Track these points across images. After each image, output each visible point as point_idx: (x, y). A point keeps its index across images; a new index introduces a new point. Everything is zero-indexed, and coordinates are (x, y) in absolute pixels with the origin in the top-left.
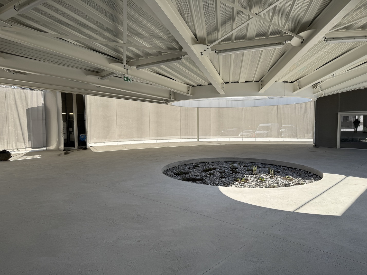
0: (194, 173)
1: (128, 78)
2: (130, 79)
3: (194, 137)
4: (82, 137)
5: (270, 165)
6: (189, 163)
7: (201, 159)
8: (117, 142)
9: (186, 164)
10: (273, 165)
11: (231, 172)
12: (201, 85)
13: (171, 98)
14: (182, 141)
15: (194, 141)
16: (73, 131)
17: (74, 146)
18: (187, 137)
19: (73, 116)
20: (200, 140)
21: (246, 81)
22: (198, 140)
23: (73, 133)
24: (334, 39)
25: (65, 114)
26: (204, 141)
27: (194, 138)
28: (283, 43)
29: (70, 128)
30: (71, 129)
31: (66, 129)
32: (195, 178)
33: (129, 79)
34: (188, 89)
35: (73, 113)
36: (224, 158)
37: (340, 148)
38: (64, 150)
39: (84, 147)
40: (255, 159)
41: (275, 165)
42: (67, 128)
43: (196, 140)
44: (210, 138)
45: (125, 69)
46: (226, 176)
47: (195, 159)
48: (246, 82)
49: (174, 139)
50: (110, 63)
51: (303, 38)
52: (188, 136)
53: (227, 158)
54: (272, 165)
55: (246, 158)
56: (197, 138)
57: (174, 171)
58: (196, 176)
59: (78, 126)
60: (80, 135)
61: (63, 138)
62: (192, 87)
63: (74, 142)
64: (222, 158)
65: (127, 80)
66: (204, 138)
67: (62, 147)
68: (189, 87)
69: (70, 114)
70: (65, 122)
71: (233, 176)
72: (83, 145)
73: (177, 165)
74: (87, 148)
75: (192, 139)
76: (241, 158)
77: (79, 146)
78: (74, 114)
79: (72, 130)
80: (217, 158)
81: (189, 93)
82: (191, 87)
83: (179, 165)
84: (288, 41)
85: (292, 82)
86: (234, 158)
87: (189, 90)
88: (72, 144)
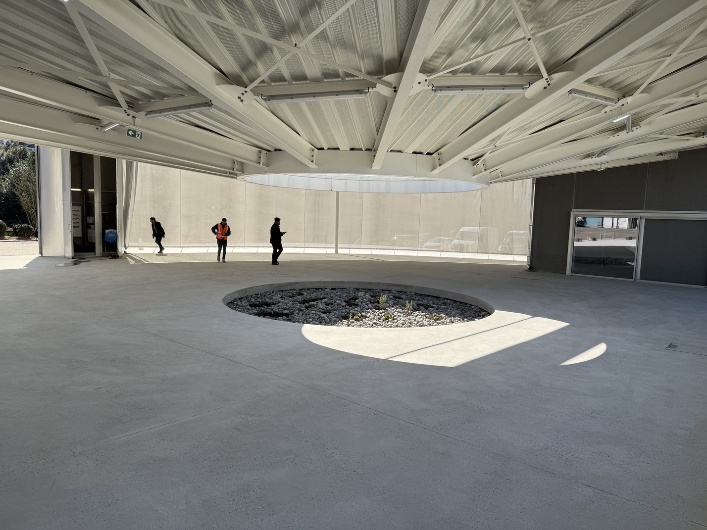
0: (284, 304)
1: (134, 132)
2: (140, 133)
3: (329, 245)
4: (111, 235)
5: (429, 296)
6: (288, 288)
7: (311, 282)
8: (181, 247)
9: (282, 291)
10: (434, 297)
11: (344, 304)
12: (280, 150)
13: (235, 170)
14: (305, 252)
15: (328, 252)
16: (93, 224)
17: (94, 250)
18: (316, 245)
19: (93, 194)
20: (340, 251)
21: (352, 147)
22: (336, 252)
23: (92, 226)
24: (448, 89)
25: (80, 190)
26: (348, 253)
27: (330, 248)
28: (366, 91)
29: (88, 218)
30: (90, 220)
31: (80, 217)
32: (281, 312)
33: (138, 134)
34: (258, 155)
35: (93, 189)
36: (353, 282)
37: (570, 274)
38: (73, 258)
39: (112, 255)
40: (406, 286)
41: (437, 297)
42: (83, 217)
43: (333, 251)
44: (359, 249)
45: (130, 117)
46: (333, 310)
47: (300, 282)
48: (352, 149)
49: (291, 247)
50: (100, 106)
51: (393, 86)
52: (318, 243)
53: (359, 283)
54: (432, 296)
55: (392, 284)
56: (334, 247)
57: (253, 300)
58: (285, 309)
59: (102, 214)
60: (107, 231)
61: (73, 236)
62: (267, 152)
63: (94, 244)
64: (350, 282)
65: (134, 136)
66: (348, 248)
67: (69, 252)
68: (260, 152)
69: (90, 190)
70: (80, 205)
71: (344, 311)
72: (111, 250)
73: (263, 292)
74: (118, 256)
75: (326, 248)
76: (384, 284)
77: (104, 251)
78: (96, 192)
79: (91, 222)
80: (342, 282)
81: (259, 163)
82: (265, 152)
83: (268, 291)
84: (372, 88)
85: (428, 154)
86: (371, 283)
87: (260, 157)
88: (91, 248)
